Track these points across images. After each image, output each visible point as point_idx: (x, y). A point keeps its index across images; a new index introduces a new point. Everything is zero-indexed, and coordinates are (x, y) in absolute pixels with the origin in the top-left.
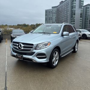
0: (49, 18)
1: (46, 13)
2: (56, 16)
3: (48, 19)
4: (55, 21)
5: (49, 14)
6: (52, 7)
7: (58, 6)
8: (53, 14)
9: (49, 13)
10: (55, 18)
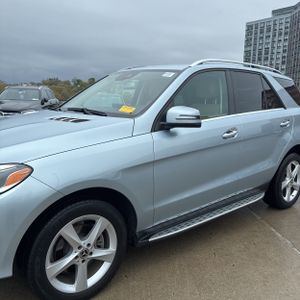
0: (260, 54)
1: (247, 35)
2: (287, 44)
3: (254, 55)
4: (283, 63)
5: (261, 38)
6: (274, 12)
7: (295, 7)
8: (274, 36)
9: (262, 32)
10: (284, 51)
